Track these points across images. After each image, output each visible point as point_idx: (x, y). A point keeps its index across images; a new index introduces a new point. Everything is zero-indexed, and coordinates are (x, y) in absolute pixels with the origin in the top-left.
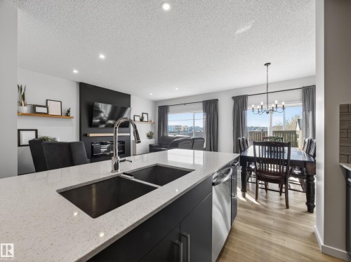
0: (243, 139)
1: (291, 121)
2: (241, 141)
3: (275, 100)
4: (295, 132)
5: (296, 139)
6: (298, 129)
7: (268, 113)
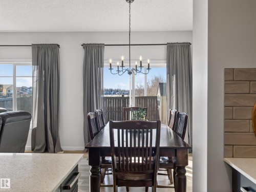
0: (96, 114)
1: (151, 85)
2: (92, 117)
3: (139, 55)
4: (156, 98)
5: (157, 107)
6: (159, 94)
7: (130, 73)
